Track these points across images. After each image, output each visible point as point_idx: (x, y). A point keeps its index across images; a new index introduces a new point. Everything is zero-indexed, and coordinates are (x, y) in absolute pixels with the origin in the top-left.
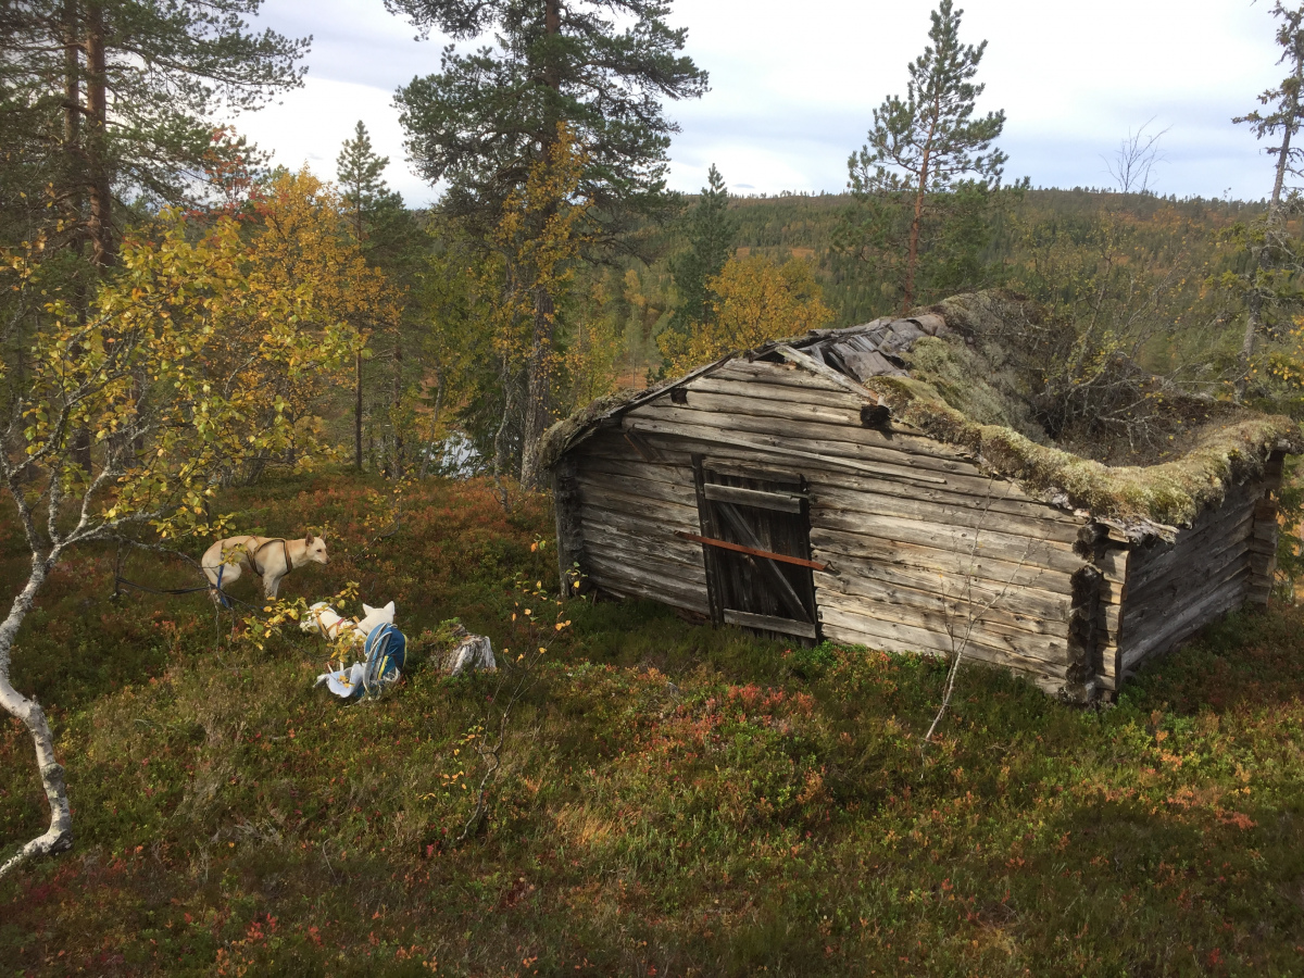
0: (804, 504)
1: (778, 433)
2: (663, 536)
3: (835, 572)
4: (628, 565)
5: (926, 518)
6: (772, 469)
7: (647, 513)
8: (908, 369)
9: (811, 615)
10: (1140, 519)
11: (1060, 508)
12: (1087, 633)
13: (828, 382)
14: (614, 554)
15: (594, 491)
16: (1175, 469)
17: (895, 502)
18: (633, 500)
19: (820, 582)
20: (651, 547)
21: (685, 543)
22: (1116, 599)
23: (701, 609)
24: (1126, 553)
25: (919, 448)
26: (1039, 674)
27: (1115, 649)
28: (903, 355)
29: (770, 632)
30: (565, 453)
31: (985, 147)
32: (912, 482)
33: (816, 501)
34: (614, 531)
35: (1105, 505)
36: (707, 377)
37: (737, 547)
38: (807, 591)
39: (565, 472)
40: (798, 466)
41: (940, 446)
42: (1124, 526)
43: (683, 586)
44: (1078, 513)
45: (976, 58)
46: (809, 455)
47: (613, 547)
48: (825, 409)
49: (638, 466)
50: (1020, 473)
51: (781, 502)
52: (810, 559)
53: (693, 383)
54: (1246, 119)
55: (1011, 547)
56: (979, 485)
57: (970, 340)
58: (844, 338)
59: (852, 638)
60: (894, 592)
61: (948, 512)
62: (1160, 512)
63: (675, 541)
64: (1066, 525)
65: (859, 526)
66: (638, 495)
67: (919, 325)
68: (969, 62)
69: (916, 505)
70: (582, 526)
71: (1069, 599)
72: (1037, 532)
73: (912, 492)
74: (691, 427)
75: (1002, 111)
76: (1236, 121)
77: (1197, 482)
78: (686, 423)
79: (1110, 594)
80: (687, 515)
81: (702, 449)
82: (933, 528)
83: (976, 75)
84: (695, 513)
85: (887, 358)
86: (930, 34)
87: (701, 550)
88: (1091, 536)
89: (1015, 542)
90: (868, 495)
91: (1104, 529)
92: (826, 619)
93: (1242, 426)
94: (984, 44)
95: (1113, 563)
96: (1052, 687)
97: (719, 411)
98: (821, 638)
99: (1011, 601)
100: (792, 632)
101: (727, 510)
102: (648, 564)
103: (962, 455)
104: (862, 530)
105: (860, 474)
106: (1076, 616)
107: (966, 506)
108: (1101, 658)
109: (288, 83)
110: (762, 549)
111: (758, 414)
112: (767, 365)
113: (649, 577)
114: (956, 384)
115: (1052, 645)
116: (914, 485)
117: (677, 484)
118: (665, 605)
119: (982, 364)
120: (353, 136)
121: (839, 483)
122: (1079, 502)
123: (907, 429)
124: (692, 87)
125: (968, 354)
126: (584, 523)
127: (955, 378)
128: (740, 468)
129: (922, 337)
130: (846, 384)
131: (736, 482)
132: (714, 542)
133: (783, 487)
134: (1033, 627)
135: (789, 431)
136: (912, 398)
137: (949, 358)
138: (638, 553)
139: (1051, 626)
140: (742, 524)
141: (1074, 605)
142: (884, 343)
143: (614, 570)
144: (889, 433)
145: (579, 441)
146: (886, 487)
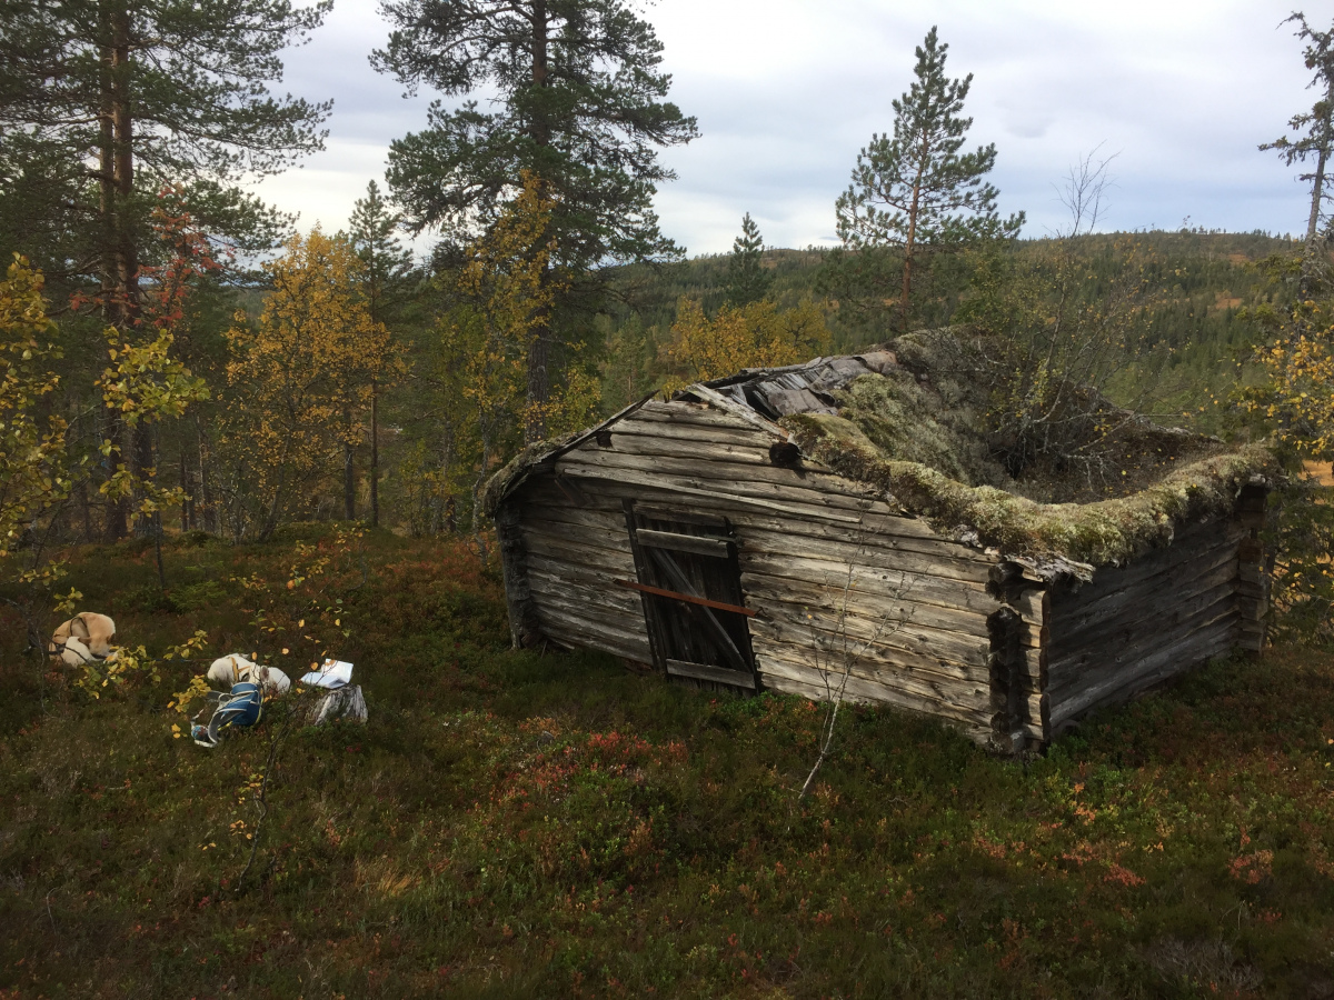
1: (699, 475)
2: (603, 584)
3: (768, 618)
4: (574, 615)
5: (847, 560)
6: (698, 512)
7: (587, 561)
8: (838, 407)
9: (749, 664)
10: (1054, 557)
11: (970, 545)
12: (1008, 677)
13: (738, 421)
14: (559, 604)
15: (537, 540)
16: (1116, 506)
17: (817, 543)
18: (573, 547)
19: (755, 629)
20: (592, 596)
21: (625, 591)
22: (1036, 642)
23: (645, 660)
24: (1042, 594)
25: (831, 487)
26: (969, 724)
27: (1039, 696)
28: (837, 392)
29: (712, 682)
30: (503, 502)
31: (977, 182)
32: (830, 522)
33: (743, 544)
34: (557, 579)
35: (1017, 541)
36: (628, 419)
37: (672, 594)
38: (744, 640)
39: (508, 520)
40: (721, 509)
41: (852, 484)
42: (1035, 564)
44: (988, 551)
45: (963, 91)
46: (729, 496)
47: (558, 597)
48: (740, 448)
49: (575, 512)
50: (927, 511)
51: (708, 546)
52: (743, 605)
53: (615, 426)
54: (1273, 145)
55: (929, 588)
56: (893, 524)
57: (924, 376)
58: (772, 377)
59: (790, 688)
60: (824, 639)
61: (868, 553)
62: (1083, 549)
63: (616, 589)
64: (980, 565)
66: (577, 542)
67: (863, 362)
68: (955, 97)
69: (837, 547)
70: (528, 576)
71: (987, 642)
72: (954, 573)
73: (832, 532)
74: (618, 472)
75: (993, 145)
76: (1263, 148)
77: (1137, 519)
78: (613, 467)
79: (1029, 637)
80: (623, 561)
81: (630, 494)
82: (855, 571)
83: (962, 110)
85: (817, 396)
86: (916, 71)
87: (639, 598)
88: (1001, 575)
89: (934, 583)
90: (792, 538)
91: (1019, 569)
92: (764, 668)
93: (1210, 461)
94: (970, 77)
95: (1029, 604)
96: (981, 738)
97: (643, 454)
98: (760, 688)
99: (934, 646)
100: (732, 682)
101: (659, 556)
102: (591, 614)
103: (871, 492)
104: (789, 574)
105: (780, 515)
106: (995, 660)
107: (884, 547)
108: (1026, 705)
109: (309, 147)
110: (697, 596)
111: (679, 456)
112: (682, 405)
113: (594, 627)
114: (892, 421)
115: (977, 692)
116: (832, 526)
117: (613, 530)
118: (612, 656)
119: (932, 400)
120: (366, 196)
121: (762, 525)
122: (988, 539)
123: (818, 468)
124: (681, 133)
125: (916, 392)
126: (529, 572)
127: (893, 415)
128: (668, 512)
129: (864, 373)
130: (756, 422)
131: (667, 526)
132: (650, 589)
133: (711, 530)
134: (958, 673)
135: (710, 471)
136: (823, 434)
137: (890, 395)
138: (582, 602)
139: (975, 672)
140: (675, 570)
141: (993, 648)
142: (818, 380)
143: (561, 621)
144: (802, 472)
145: (514, 488)
146: (807, 529)
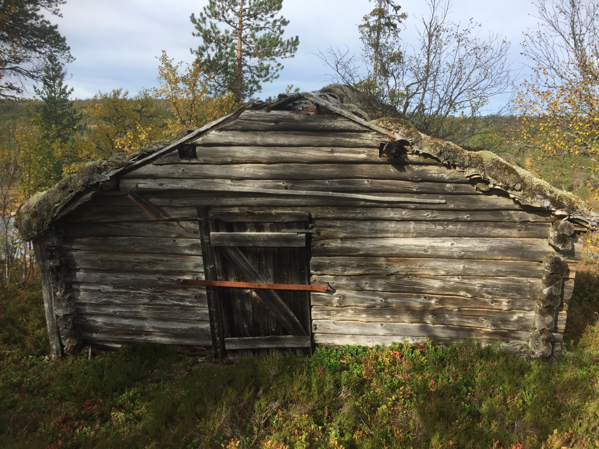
0: (309, 237)
1: (290, 178)
2: (164, 286)
3: (332, 291)
4: (127, 318)
5: (420, 235)
6: (281, 211)
7: (147, 268)
9: (306, 329)
11: (547, 210)
13: (348, 124)
14: (112, 310)
17: (393, 225)
19: (317, 301)
20: (152, 298)
21: (187, 289)
23: (201, 343)
25: (428, 176)
32: (412, 206)
34: (110, 289)
36: (221, 130)
37: (242, 284)
38: (304, 310)
39: (53, 241)
40: (306, 205)
41: (449, 171)
43: (185, 326)
44: (558, 212)
47: (110, 304)
48: (342, 149)
49: (136, 225)
51: (286, 239)
52: (309, 283)
56: (474, 201)
59: (343, 341)
60: (386, 299)
61: (440, 227)
63: (178, 289)
64: (538, 224)
65: (357, 250)
66: (135, 253)
69: (412, 226)
70: (74, 290)
71: (543, 281)
72: (514, 234)
73: (412, 214)
78: (191, 178)
79: (568, 272)
80: (190, 264)
81: (209, 201)
82: (426, 242)
84: (200, 260)
87: (205, 293)
89: (496, 243)
92: (319, 329)
97: (232, 162)
98: (314, 345)
100: (287, 346)
101: (233, 254)
104: (361, 253)
105: (366, 205)
106: (549, 294)
108: (558, 320)
110: (264, 283)
116: (415, 208)
117: (179, 237)
121: (345, 215)
122: (559, 203)
126: (75, 286)
128: (248, 214)
131: (244, 227)
132: (217, 284)
133: (289, 226)
134: (504, 307)
138: (137, 305)
140: (246, 263)
141: (548, 285)
144: (402, 165)
